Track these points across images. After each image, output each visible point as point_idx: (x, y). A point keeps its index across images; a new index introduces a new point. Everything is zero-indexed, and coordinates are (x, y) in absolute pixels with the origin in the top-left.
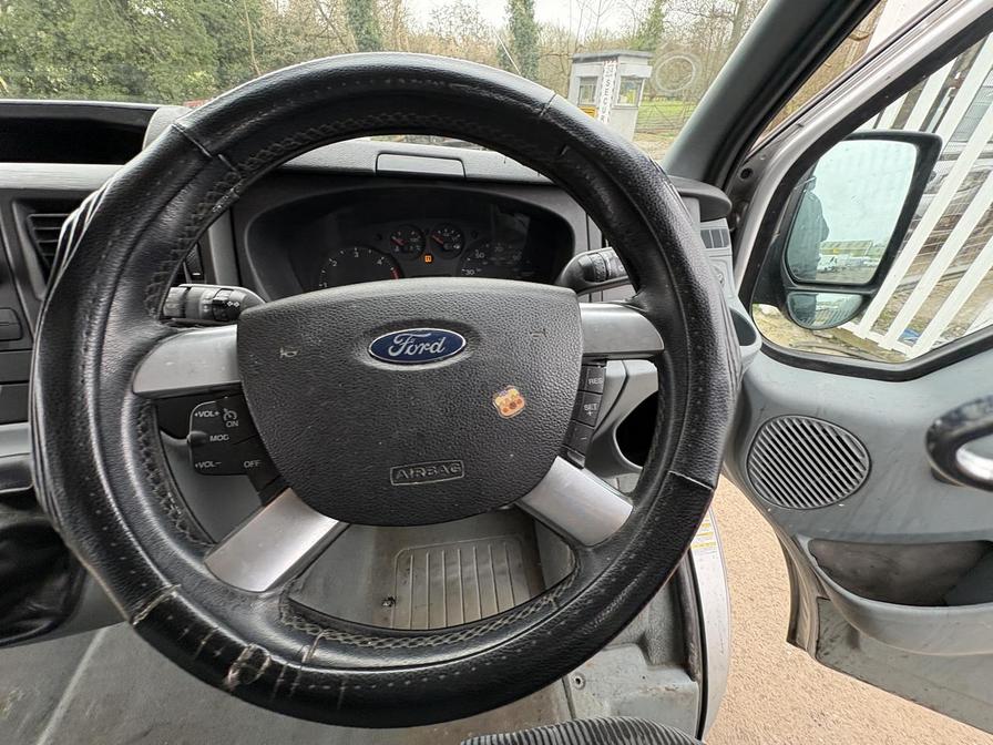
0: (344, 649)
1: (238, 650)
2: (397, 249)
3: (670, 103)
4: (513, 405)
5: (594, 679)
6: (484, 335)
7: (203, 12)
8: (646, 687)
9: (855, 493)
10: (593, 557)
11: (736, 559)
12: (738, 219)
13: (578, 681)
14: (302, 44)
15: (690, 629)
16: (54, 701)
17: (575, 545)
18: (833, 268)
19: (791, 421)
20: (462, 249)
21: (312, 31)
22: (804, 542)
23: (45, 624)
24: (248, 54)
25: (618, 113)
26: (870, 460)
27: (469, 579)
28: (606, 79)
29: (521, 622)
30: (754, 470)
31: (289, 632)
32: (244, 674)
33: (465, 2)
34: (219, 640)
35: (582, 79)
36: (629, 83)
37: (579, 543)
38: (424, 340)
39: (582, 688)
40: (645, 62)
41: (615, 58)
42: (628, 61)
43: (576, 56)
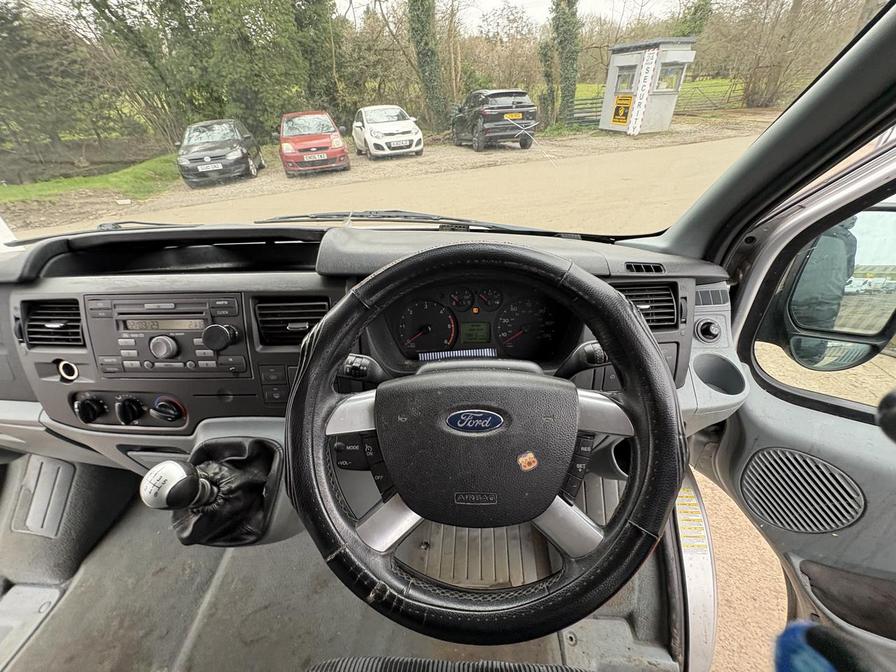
0: (425, 592)
1: (373, 583)
2: (454, 303)
3: (714, 81)
4: (529, 464)
5: (584, 639)
6: (514, 417)
7: (300, 39)
8: (629, 658)
9: (850, 526)
10: (575, 565)
11: (742, 557)
12: (741, 275)
13: (571, 638)
14: (373, 58)
15: (674, 617)
16: (213, 573)
17: (564, 555)
18: (866, 291)
19: (784, 453)
20: (500, 305)
21: (382, 47)
22: (797, 562)
23: (252, 538)
24: (331, 69)
25: (655, 100)
26: (865, 500)
27: (486, 539)
28: (645, 67)
29: (525, 597)
30: (748, 489)
31: (395, 575)
32: (378, 597)
33: (512, 5)
34: (366, 576)
35: (622, 68)
36: (669, 69)
37: (566, 554)
38: (478, 418)
39: (574, 645)
40: (689, 47)
41: (656, 46)
42: (670, 48)
43: (617, 46)
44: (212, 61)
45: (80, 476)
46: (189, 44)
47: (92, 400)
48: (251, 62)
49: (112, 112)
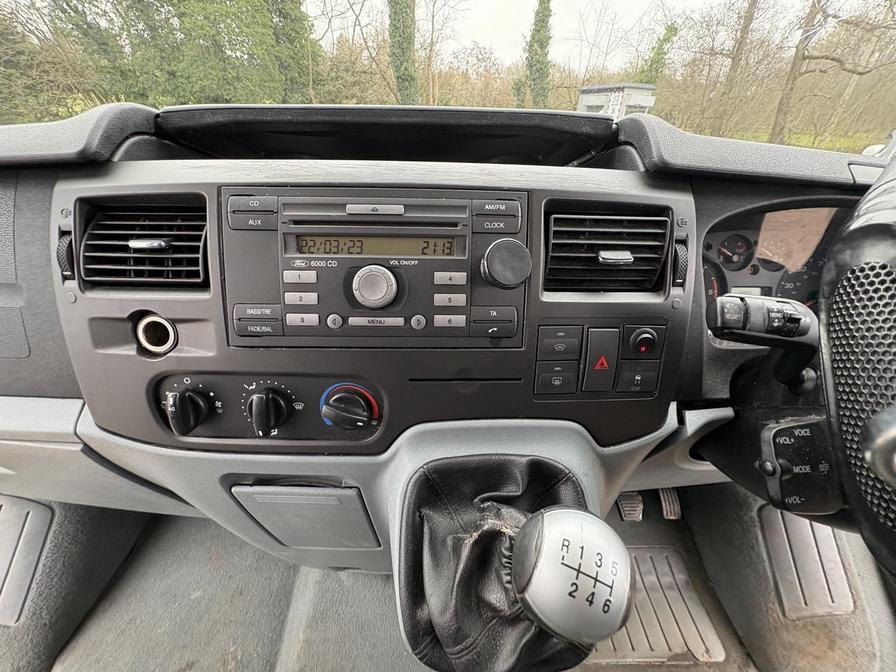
7: (276, 53)
14: (351, 79)
21: (360, 69)
24: (307, 85)
28: (611, 108)
33: (481, 45)
35: (590, 107)
40: (649, 93)
41: (620, 89)
42: (633, 92)
43: (584, 88)
44: (181, 65)
45: (61, 525)
46: (156, 46)
47: (195, 390)
48: (225, 70)
49: (61, 110)
